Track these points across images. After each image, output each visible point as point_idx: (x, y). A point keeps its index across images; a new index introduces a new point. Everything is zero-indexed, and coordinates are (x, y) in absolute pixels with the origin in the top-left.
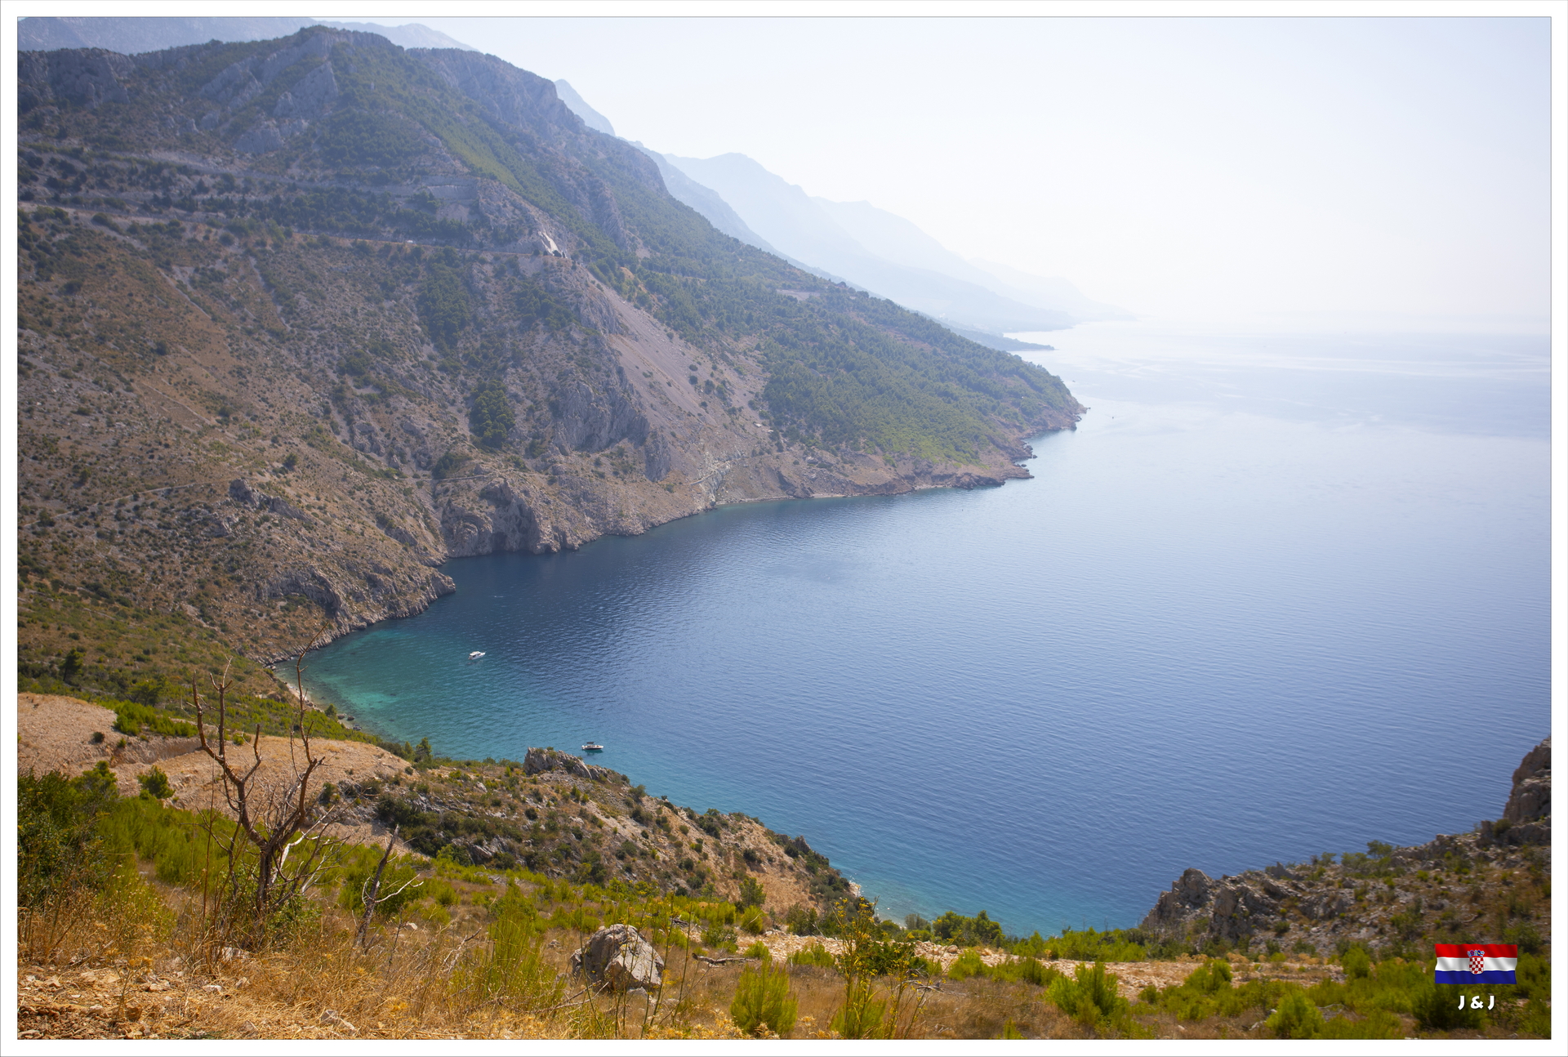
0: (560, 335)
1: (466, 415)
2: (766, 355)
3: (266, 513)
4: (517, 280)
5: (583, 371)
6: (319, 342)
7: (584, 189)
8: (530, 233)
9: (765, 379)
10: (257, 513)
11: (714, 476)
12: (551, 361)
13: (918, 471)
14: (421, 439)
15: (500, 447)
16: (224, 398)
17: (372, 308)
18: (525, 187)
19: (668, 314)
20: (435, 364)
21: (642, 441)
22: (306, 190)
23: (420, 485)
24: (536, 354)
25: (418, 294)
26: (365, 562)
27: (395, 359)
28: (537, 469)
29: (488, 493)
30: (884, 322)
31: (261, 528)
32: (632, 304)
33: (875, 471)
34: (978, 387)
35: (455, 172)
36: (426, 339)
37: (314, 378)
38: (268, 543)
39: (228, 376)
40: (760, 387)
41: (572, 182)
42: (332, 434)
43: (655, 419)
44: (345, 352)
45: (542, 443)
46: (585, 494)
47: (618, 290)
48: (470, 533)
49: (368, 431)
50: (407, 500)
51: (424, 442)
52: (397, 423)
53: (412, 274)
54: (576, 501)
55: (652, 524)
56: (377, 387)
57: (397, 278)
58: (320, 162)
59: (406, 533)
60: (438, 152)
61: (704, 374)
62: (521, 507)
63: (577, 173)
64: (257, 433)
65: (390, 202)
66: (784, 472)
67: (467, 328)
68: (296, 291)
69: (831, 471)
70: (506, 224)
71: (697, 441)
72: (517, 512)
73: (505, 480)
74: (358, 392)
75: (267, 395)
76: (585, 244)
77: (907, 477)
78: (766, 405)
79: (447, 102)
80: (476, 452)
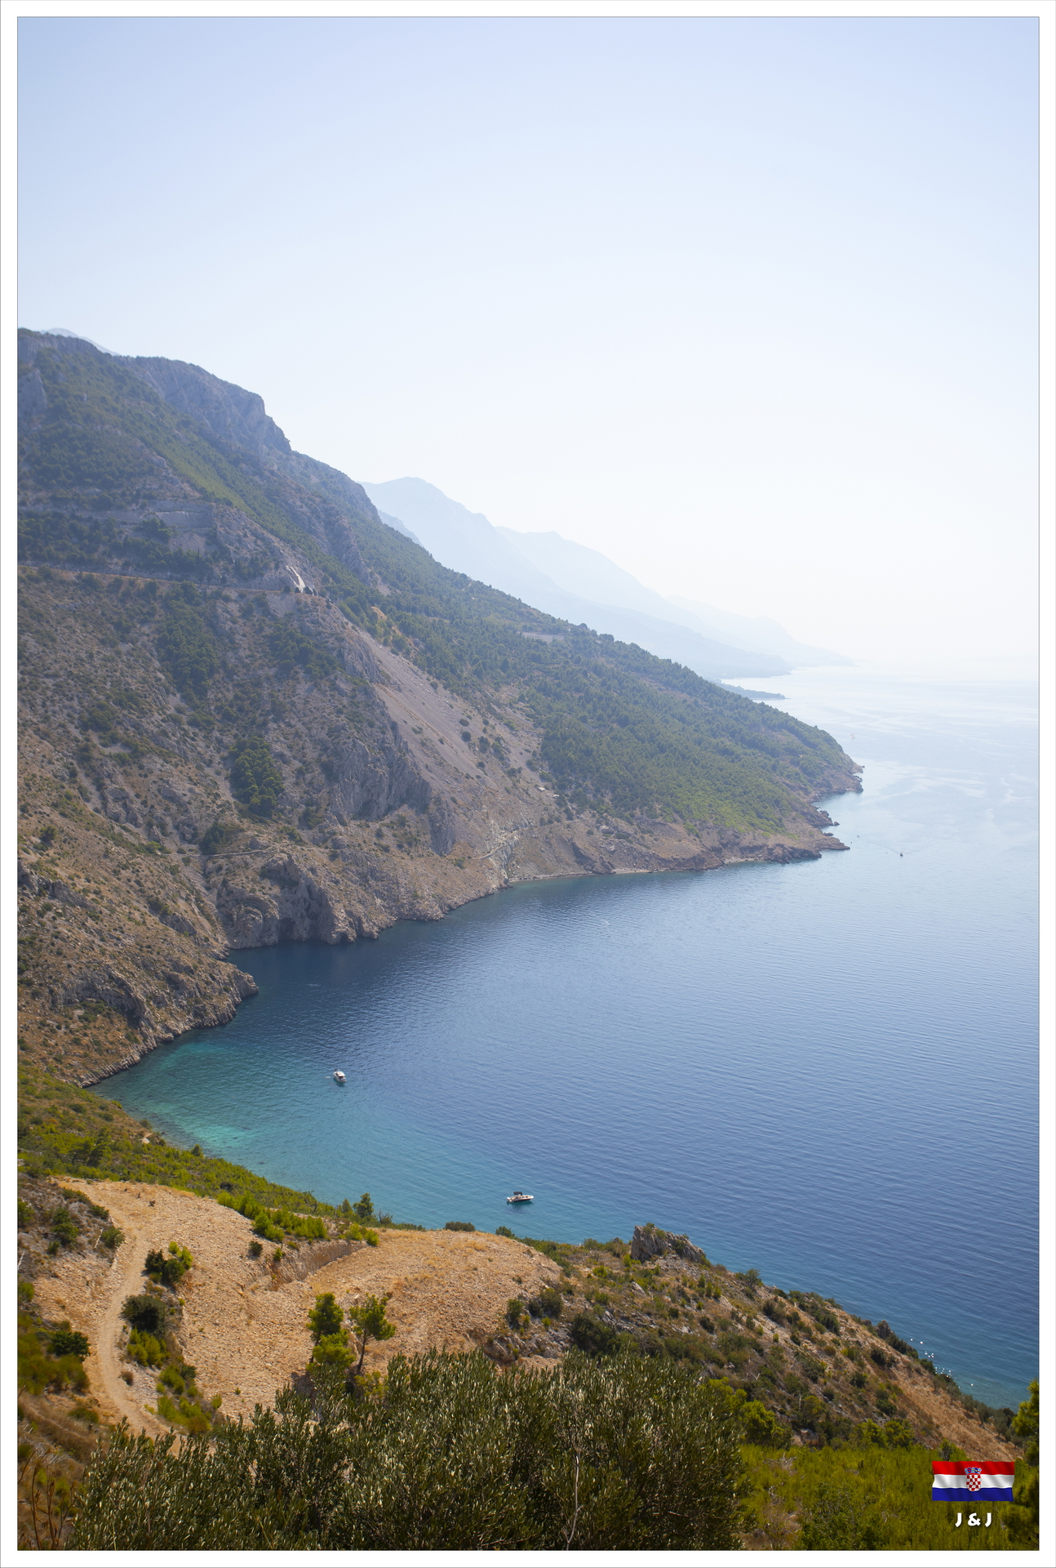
0: (325, 684)
1: (226, 778)
2: (532, 707)
3: (46, 900)
4: (268, 622)
5: (356, 727)
6: (55, 692)
7: (318, 517)
8: (277, 567)
9: (539, 736)
10: (37, 900)
11: (503, 849)
12: (318, 715)
13: (724, 842)
14: (183, 807)
15: (269, 816)
17: (108, 652)
18: (259, 514)
19: (428, 660)
20: (184, 719)
21: (424, 808)
23: (187, 861)
24: (300, 706)
25: (157, 636)
26: (162, 959)
27: (143, 713)
28: (316, 843)
29: (269, 871)
30: (637, 670)
31: (44, 920)
32: (388, 649)
33: (680, 843)
34: (753, 744)
35: (185, 497)
36: (172, 689)
37: (54, 735)
38: (56, 937)
40: (535, 744)
41: (305, 509)
42: (82, 801)
43: (437, 783)
44: (86, 704)
45: (317, 811)
46: (372, 871)
47: (372, 632)
48: (254, 919)
49: (121, 797)
50: (175, 879)
51: (187, 811)
52: (154, 788)
53: (148, 613)
54: (364, 879)
55: (449, 906)
56: (126, 745)
57: (132, 618)
59: (184, 920)
60: (164, 474)
61: (476, 728)
62: (309, 889)
63: (309, 499)
65: (116, 530)
66: (579, 844)
67: (216, 676)
69: (631, 842)
70: (248, 556)
71: (479, 808)
72: (306, 895)
73: (290, 856)
74: (107, 751)
76: (331, 580)
77: (714, 849)
78: (546, 765)
79: (162, 416)
80: (246, 823)
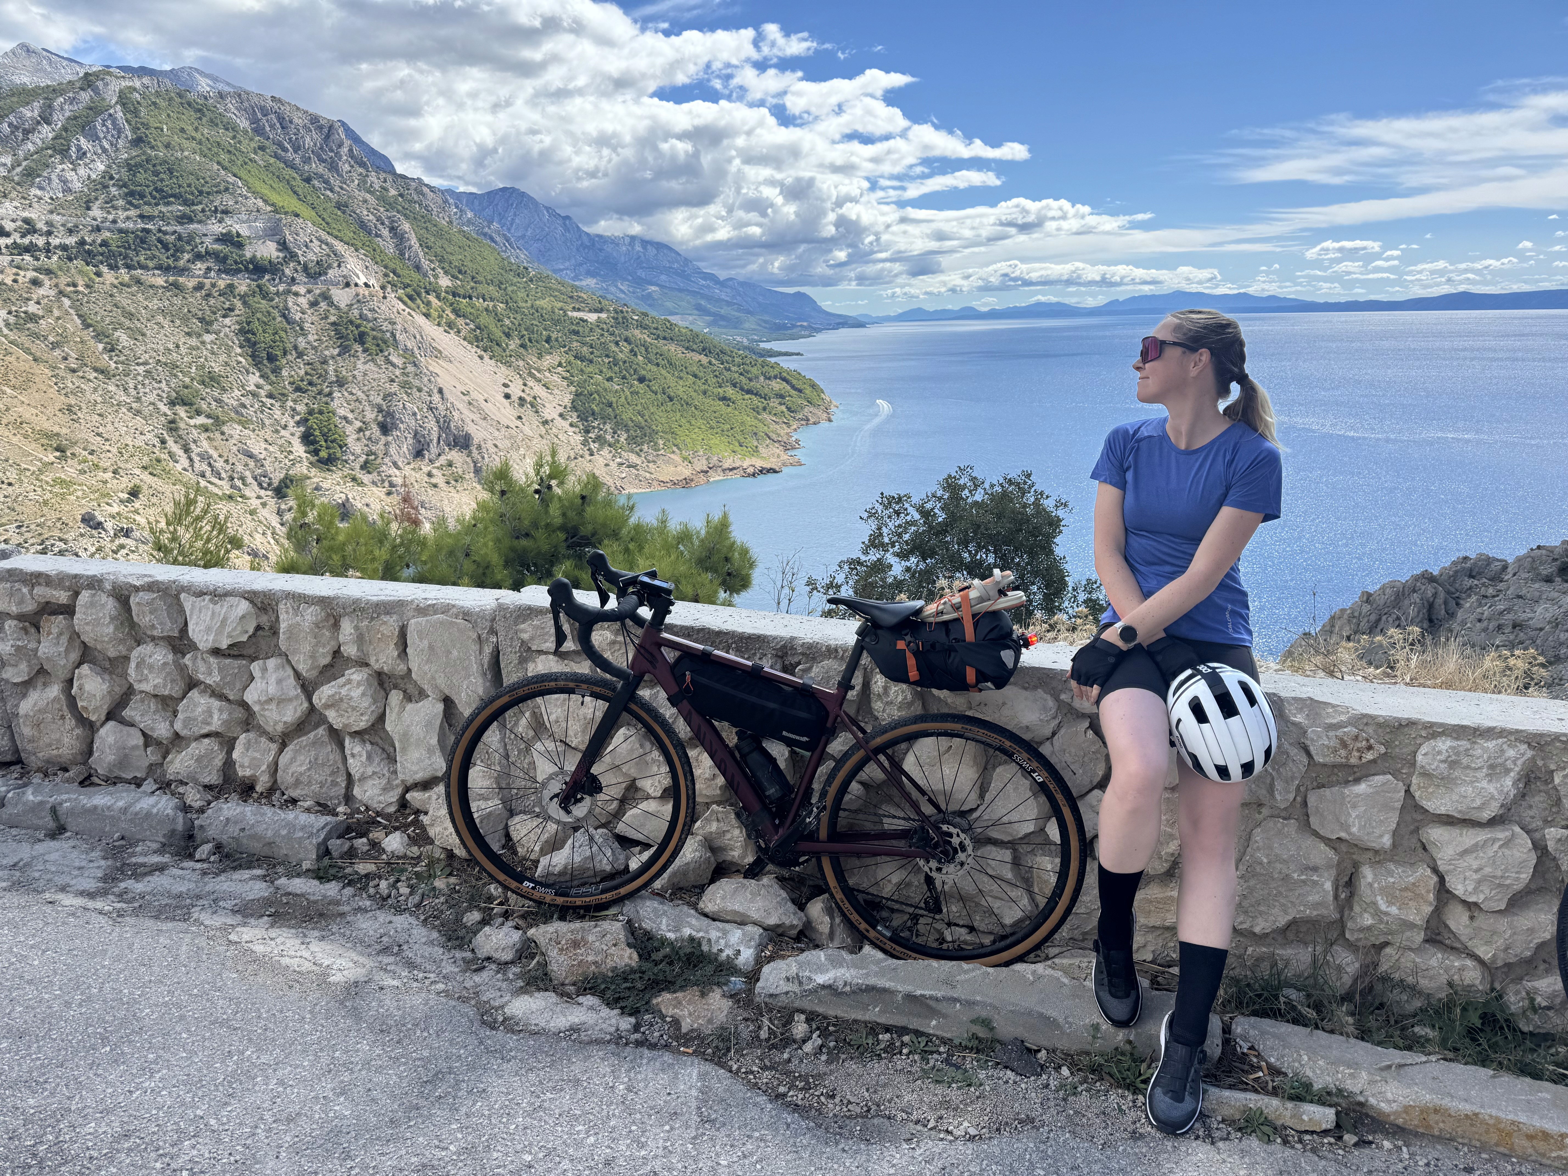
0: (380, 360)
1: (300, 438)
2: (568, 371)
3: (121, 541)
4: (332, 311)
5: (406, 393)
6: (145, 377)
8: (339, 266)
9: (571, 393)
10: (112, 541)
12: (374, 384)
13: (711, 465)
14: (260, 463)
15: (335, 465)
16: (58, 435)
17: (193, 342)
18: (328, 224)
19: (476, 337)
20: (263, 393)
21: (469, 453)
22: (109, 230)
23: (264, 505)
24: (360, 378)
25: (237, 327)
27: (224, 389)
28: (375, 484)
32: (442, 329)
33: (675, 468)
35: (258, 211)
36: (251, 369)
37: (146, 412)
39: (60, 414)
40: (567, 399)
41: (371, 217)
42: (171, 464)
43: (478, 434)
44: (173, 386)
45: (375, 460)
47: (427, 315)
49: (205, 457)
50: (253, 519)
51: (263, 465)
52: (235, 449)
53: (229, 309)
56: (208, 416)
57: (215, 313)
58: (121, 203)
60: (238, 192)
61: (516, 390)
63: (374, 209)
64: (97, 466)
65: (198, 240)
67: (289, 357)
68: (115, 329)
69: (638, 470)
70: (315, 258)
73: (346, 496)
74: (192, 422)
75: (101, 430)
76: (392, 275)
77: (702, 471)
78: (575, 415)
79: (240, 142)
80: (314, 471)
